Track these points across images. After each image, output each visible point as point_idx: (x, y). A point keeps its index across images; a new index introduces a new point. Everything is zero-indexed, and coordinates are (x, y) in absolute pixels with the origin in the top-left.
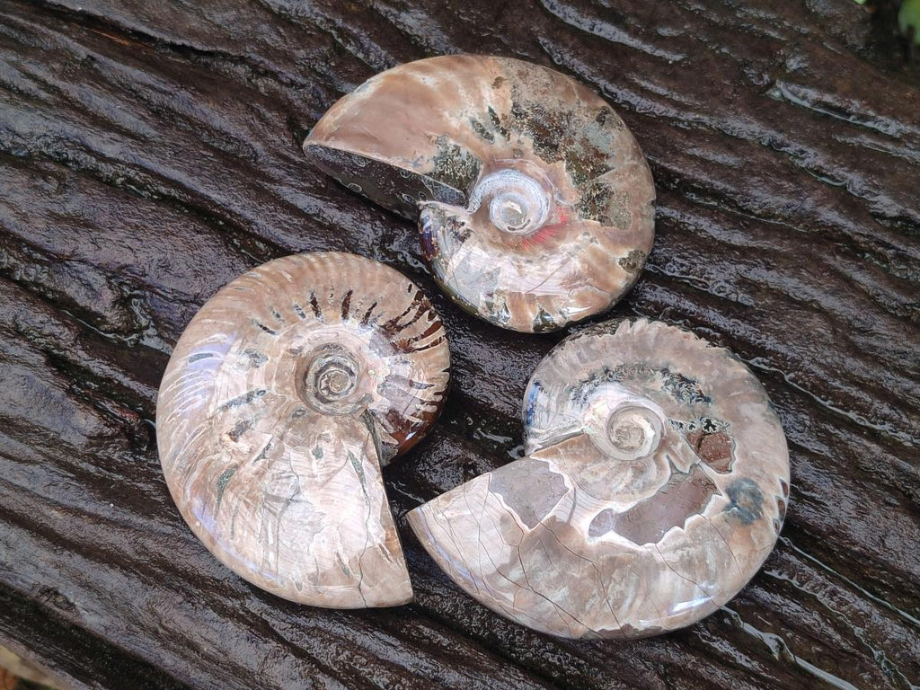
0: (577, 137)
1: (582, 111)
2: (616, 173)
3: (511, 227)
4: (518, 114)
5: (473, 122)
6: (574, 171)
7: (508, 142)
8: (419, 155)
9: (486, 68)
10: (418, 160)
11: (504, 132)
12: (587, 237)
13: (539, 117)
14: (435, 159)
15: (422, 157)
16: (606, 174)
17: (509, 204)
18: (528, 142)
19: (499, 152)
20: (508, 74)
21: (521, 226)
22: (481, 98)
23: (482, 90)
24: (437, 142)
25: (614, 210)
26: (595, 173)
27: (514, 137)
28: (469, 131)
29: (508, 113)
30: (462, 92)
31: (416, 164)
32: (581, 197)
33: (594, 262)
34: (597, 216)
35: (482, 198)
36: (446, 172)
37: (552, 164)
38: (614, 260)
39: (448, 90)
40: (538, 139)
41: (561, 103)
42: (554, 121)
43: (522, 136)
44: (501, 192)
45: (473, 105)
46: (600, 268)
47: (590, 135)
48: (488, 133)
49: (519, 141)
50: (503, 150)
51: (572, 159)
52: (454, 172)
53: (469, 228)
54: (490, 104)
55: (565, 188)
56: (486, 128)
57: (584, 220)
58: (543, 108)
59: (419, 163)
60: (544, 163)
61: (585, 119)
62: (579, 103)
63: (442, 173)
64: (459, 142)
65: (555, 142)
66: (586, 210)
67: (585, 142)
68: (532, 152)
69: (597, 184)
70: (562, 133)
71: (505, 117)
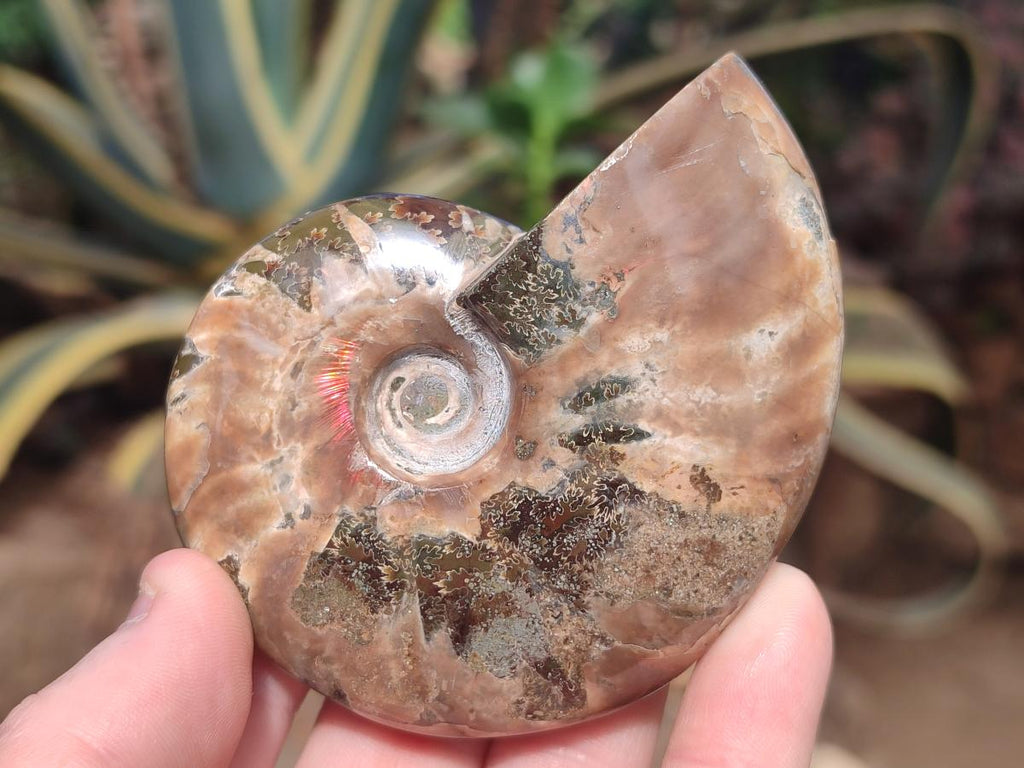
0: (520, 594)
1: (579, 637)
2: (415, 638)
3: (404, 386)
4: (614, 489)
5: (625, 385)
6: (447, 550)
7: (556, 439)
8: (588, 235)
9: (754, 479)
10: (579, 232)
11: (580, 441)
12: (300, 511)
13: (590, 533)
14: (568, 266)
15: (582, 241)
16: (420, 617)
17: (453, 404)
18: (545, 480)
19: (541, 407)
20: (722, 519)
21: (396, 404)
22: (677, 429)
23: (697, 441)
24: (605, 287)
25: (338, 596)
26: (428, 592)
27: (565, 458)
28: (605, 365)
29: (623, 469)
30: (704, 394)
31: (569, 221)
32: (388, 538)
33: (245, 502)
34: (335, 552)
35: (473, 344)
36: (530, 275)
37: (479, 511)
38: (240, 550)
39: (725, 369)
40: (543, 504)
41: (613, 598)
42: (571, 560)
43: (561, 475)
44: (477, 391)
45: (665, 401)
46: (231, 510)
47: (518, 625)
48: (589, 404)
49: (552, 464)
50: (543, 421)
51: (475, 559)
52: (526, 293)
53: (417, 289)
54: (656, 439)
55: (420, 514)
56: (603, 405)
57: (337, 521)
58: (610, 550)
59: (571, 229)
60: (487, 495)
61: (561, 635)
62: (603, 639)
63: (531, 266)
64: (590, 333)
65: (525, 539)
66: (356, 535)
67: (504, 604)
68: (519, 480)
69: (403, 585)
70: (540, 565)
71: (616, 457)
